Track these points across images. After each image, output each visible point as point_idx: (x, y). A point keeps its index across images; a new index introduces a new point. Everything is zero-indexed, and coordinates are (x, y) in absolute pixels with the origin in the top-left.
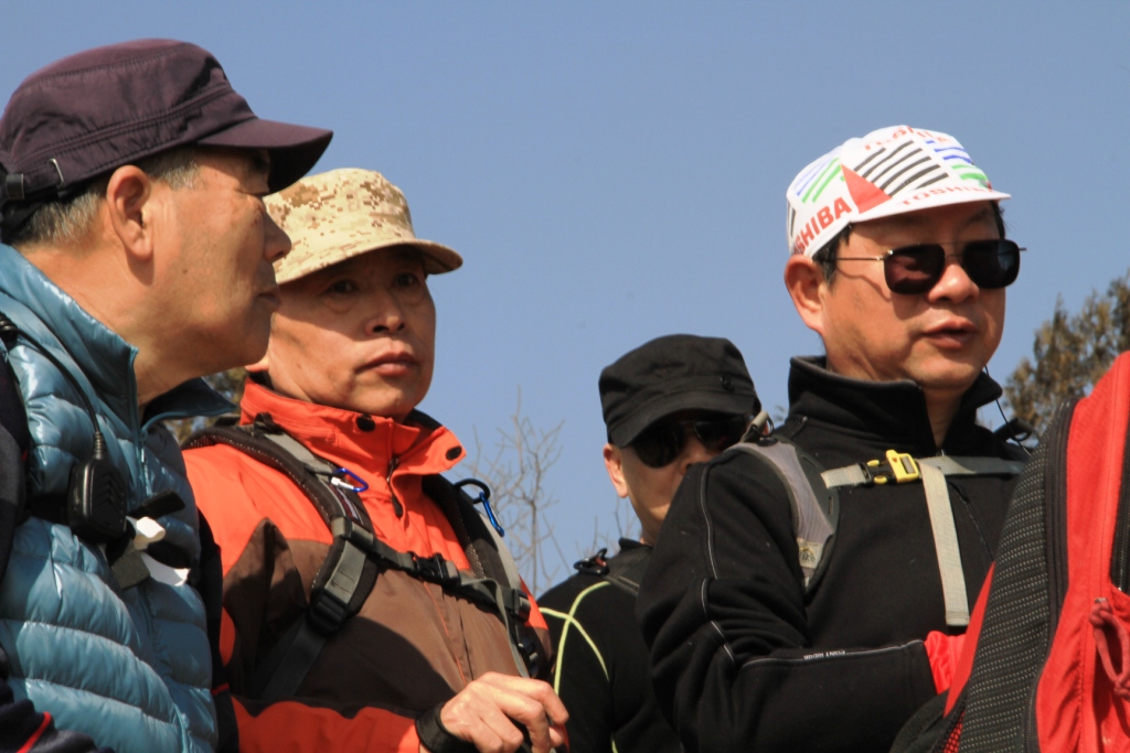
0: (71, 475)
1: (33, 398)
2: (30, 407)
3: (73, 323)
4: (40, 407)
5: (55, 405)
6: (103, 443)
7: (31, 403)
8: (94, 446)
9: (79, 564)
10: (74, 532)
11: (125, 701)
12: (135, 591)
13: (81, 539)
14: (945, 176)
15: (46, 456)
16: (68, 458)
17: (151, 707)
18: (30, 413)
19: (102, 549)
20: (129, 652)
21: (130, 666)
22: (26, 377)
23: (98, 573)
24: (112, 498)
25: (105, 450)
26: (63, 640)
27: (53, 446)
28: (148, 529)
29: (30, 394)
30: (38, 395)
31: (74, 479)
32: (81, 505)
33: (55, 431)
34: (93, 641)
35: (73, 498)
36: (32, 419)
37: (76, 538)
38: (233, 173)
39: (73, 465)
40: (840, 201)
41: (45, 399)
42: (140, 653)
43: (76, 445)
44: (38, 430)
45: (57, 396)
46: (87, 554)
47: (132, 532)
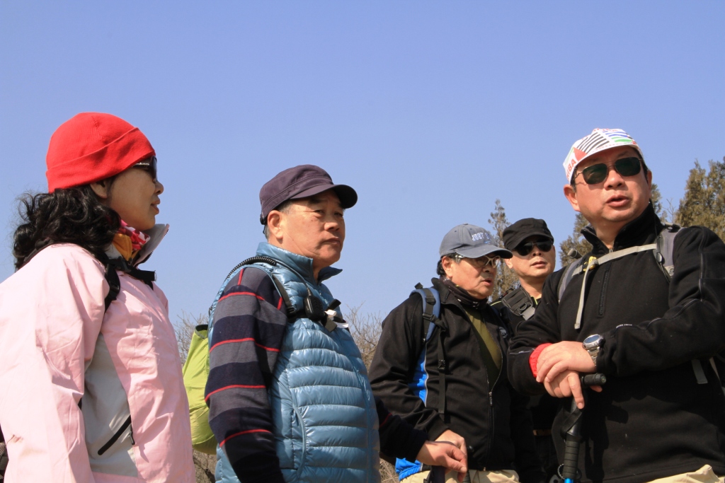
0: (304, 303)
2: (285, 286)
3: (290, 258)
4: (288, 285)
5: (291, 283)
6: (310, 291)
8: (308, 293)
9: (313, 328)
10: (310, 319)
11: (338, 367)
12: (333, 332)
14: (608, 142)
15: (294, 301)
16: (300, 298)
17: (346, 368)
19: (320, 322)
20: (335, 352)
21: (336, 357)
22: (280, 279)
23: (320, 330)
24: (318, 307)
25: (311, 293)
26: (315, 352)
27: (296, 296)
28: (331, 313)
29: (283, 283)
30: (286, 282)
31: (305, 304)
32: (309, 311)
33: (295, 291)
34: (324, 351)
35: (307, 309)
36: (286, 289)
37: (311, 321)
38: (305, 205)
39: (304, 299)
40: (573, 160)
41: (288, 283)
42: (338, 352)
43: (302, 295)
44: (289, 292)
45: (292, 281)
46: (315, 325)
47: (327, 315)
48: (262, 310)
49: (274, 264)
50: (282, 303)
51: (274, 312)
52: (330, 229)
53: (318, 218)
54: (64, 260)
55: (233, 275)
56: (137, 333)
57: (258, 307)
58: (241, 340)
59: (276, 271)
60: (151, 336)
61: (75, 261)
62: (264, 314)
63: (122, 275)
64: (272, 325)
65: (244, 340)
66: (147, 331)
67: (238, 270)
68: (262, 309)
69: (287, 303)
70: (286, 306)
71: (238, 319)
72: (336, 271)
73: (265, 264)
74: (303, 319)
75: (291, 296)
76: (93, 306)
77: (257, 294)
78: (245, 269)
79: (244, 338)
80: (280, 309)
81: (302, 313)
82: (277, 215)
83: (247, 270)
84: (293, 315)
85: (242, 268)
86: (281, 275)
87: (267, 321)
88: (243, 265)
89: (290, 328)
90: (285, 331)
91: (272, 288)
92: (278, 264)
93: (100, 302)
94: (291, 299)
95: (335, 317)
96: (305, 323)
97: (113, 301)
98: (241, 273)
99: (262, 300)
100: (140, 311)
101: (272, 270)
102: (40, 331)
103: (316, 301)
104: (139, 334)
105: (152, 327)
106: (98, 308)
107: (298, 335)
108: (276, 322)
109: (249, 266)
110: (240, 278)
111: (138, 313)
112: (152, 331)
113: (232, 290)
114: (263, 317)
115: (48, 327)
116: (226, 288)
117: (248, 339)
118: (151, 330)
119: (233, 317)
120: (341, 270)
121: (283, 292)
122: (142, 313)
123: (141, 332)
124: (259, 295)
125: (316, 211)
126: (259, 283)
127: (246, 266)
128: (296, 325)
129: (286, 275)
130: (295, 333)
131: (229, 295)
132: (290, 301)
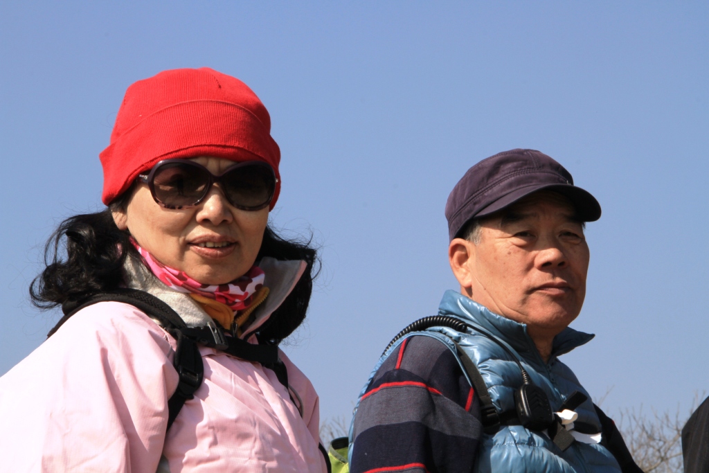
0: (514, 397)
1: (479, 363)
2: (480, 368)
4: (486, 367)
5: (492, 364)
6: (527, 375)
7: (480, 366)
8: (523, 379)
9: (531, 442)
10: (525, 427)
13: (531, 430)
15: (495, 393)
16: (510, 389)
18: (480, 371)
19: (545, 433)
22: (472, 355)
23: (545, 446)
24: (541, 403)
25: (529, 379)
27: (500, 385)
28: (567, 415)
29: (478, 362)
30: (482, 361)
31: (517, 399)
32: (524, 412)
33: (499, 377)
35: (519, 409)
36: (483, 374)
37: (527, 430)
39: (514, 391)
41: (486, 362)
43: (511, 382)
44: (488, 379)
45: (493, 358)
46: (536, 437)
47: (559, 420)
48: (439, 413)
49: (462, 328)
50: (474, 400)
51: (458, 415)
52: (545, 266)
53: (521, 247)
54: (97, 333)
55: (391, 349)
56: (228, 456)
57: (431, 406)
58: (401, 468)
59: (465, 341)
60: (255, 461)
61: (117, 334)
62: (442, 420)
63: (210, 356)
64: (457, 439)
65: (406, 467)
66: (247, 453)
67: (400, 341)
68: (437, 410)
69: (482, 398)
70: (481, 403)
71: (397, 428)
72: (583, 338)
73: (446, 329)
74: (511, 428)
75: (491, 386)
76: (146, 412)
77: (428, 384)
78: (409, 339)
79: (406, 463)
80: (470, 411)
81: (509, 416)
82: (462, 247)
83: (413, 341)
84: (493, 420)
85: (405, 338)
86: (475, 348)
87: (448, 432)
88: (409, 331)
89: (486, 442)
90: (479, 450)
91: (457, 372)
92: (469, 328)
93: (158, 403)
94: (490, 391)
95: (576, 423)
96: (515, 434)
97: (187, 402)
98: (402, 347)
99: (438, 395)
100: (233, 416)
101: (457, 340)
102: (51, 459)
103: (536, 394)
104: (232, 459)
105: (257, 446)
106: (157, 414)
107: (501, 456)
108: (463, 434)
109: (418, 333)
110: (400, 355)
111: (231, 421)
112: (256, 453)
113: (386, 378)
114: (440, 425)
115: (65, 452)
116: (378, 372)
117: (413, 465)
118: (254, 451)
119: (388, 427)
120: (593, 336)
121: (477, 378)
122: (237, 421)
123: (235, 455)
124: (432, 386)
125: (516, 235)
126: (433, 364)
127: (412, 333)
128: (498, 437)
129: (482, 348)
130: (494, 453)
131: (382, 386)
132: (489, 395)
